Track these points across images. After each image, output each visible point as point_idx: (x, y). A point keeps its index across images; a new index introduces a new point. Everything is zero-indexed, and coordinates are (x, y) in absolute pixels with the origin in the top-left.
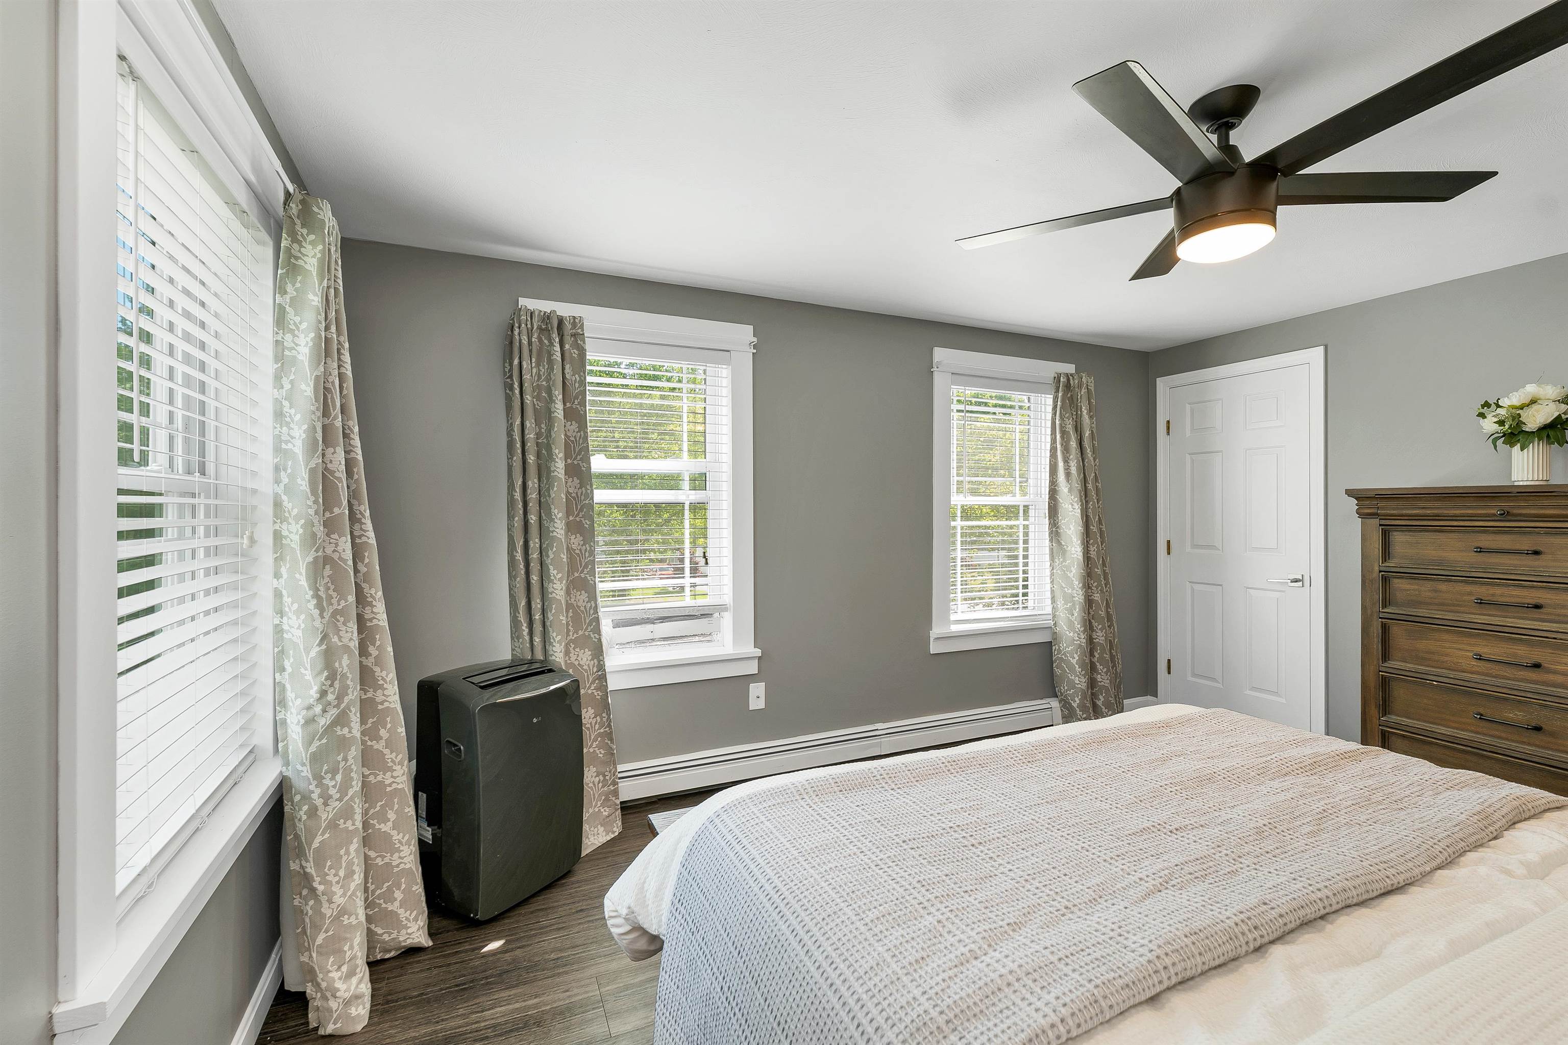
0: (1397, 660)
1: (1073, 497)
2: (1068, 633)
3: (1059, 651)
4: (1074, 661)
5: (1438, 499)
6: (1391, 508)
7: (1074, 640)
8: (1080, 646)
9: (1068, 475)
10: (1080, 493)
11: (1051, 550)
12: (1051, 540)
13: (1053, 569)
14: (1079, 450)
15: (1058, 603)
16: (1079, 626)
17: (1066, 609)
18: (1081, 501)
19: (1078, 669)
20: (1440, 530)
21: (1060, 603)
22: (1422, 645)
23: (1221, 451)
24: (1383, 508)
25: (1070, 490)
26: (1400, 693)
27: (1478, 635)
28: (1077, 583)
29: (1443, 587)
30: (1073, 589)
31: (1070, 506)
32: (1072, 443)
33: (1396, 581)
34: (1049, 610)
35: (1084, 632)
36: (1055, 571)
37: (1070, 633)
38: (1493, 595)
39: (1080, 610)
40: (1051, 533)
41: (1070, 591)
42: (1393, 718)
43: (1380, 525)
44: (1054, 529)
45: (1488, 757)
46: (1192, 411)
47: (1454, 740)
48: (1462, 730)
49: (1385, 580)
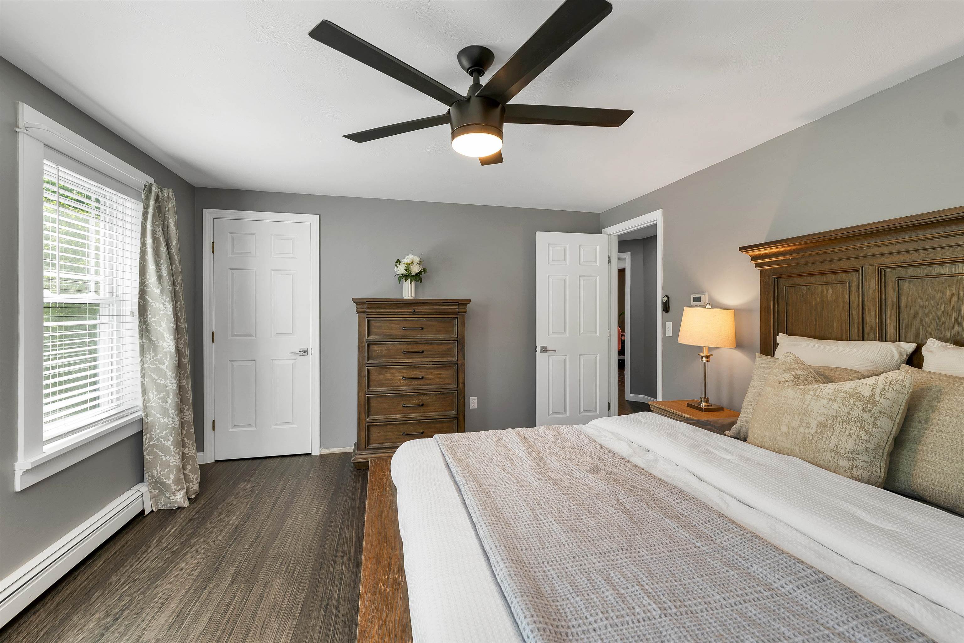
0: (373, 387)
1: (165, 297)
2: (161, 419)
3: (151, 439)
4: (168, 444)
5: (391, 305)
6: (371, 309)
7: (168, 425)
8: (174, 428)
9: (160, 277)
10: (171, 294)
11: (142, 347)
12: (141, 338)
13: (143, 364)
14: (168, 257)
15: (150, 394)
16: (173, 411)
17: (159, 399)
18: (172, 301)
19: (172, 449)
20: (390, 320)
21: (152, 395)
22: (382, 377)
23: (255, 270)
24: (369, 309)
25: (162, 291)
26: (374, 404)
27: (403, 368)
28: (171, 373)
29: (391, 347)
30: (166, 379)
31: (162, 306)
32: (162, 249)
33: (372, 346)
34: (139, 403)
35: (177, 415)
36: (146, 366)
37: (164, 419)
38: (409, 349)
39: (173, 397)
40: (141, 330)
41: (163, 382)
42: (372, 417)
43: (367, 318)
44: (144, 327)
45: (408, 423)
46: (233, 239)
47: (395, 420)
48: (398, 414)
49: (369, 346)
